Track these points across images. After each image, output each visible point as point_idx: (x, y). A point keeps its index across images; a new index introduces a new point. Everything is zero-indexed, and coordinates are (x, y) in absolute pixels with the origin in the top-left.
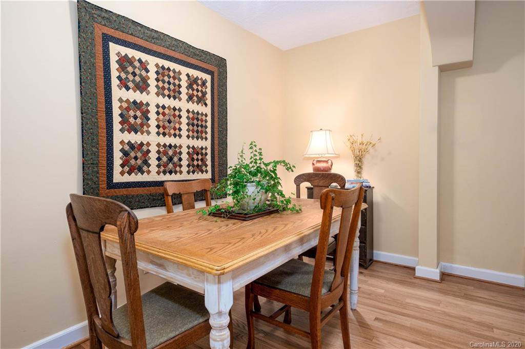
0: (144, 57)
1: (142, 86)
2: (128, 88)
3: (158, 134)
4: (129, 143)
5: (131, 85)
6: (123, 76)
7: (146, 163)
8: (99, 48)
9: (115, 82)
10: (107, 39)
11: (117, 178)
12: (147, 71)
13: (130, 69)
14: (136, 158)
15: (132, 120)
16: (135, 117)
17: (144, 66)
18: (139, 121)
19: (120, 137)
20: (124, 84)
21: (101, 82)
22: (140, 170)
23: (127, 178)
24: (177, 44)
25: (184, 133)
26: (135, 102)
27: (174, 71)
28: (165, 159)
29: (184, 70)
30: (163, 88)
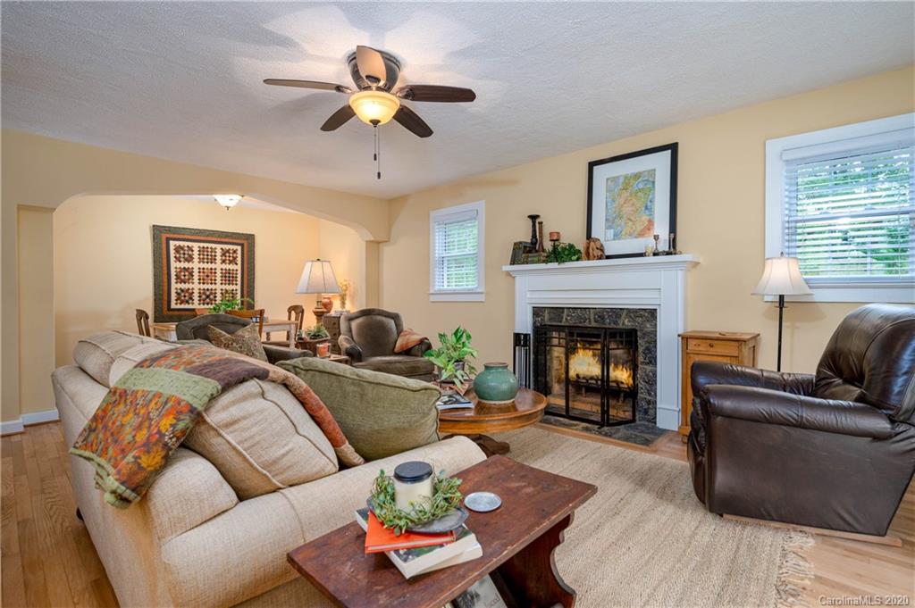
0: (190, 244)
1: (190, 259)
2: (180, 261)
3: (199, 283)
4: (181, 289)
5: (182, 259)
6: (178, 255)
7: (191, 298)
8: (164, 245)
9: (172, 259)
10: (168, 240)
11: (173, 306)
12: (193, 251)
13: (182, 252)
14: (185, 296)
15: (183, 277)
16: (185, 276)
17: (190, 249)
18: (187, 277)
19: (175, 286)
20: (178, 260)
21: (165, 261)
22: (187, 302)
23: (179, 306)
24: (213, 233)
25: (219, 281)
26: (184, 268)
27: (211, 248)
28: (204, 297)
29: (219, 247)
30: (204, 259)
